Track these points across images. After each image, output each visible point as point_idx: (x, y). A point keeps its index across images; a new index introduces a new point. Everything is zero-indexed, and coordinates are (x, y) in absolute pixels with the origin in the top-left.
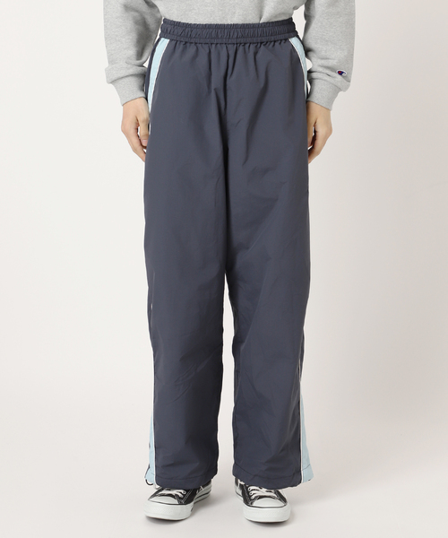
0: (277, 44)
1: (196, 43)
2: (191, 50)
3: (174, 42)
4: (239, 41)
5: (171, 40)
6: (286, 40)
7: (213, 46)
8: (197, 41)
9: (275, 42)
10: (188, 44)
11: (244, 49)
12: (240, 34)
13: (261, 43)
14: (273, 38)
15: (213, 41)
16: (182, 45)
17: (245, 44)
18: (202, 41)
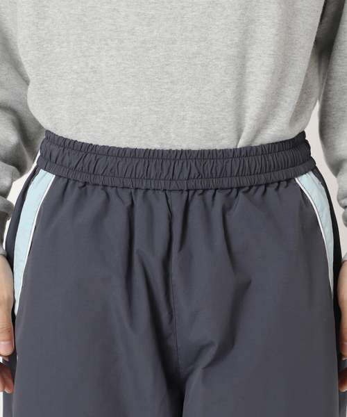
0: (271, 190)
1: (105, 186)
2: (96, 199)
3: (62, 182)
4: (192, 184)
5: (58, 177)
6: (290, 180)
7: (140, 193)
8: (108, 181)
9: (267, 185)
10: (89, 188)
11: (204, 201)
12: (194, 171)
13: (239, 189)
14: (263, 179)
15: (138, 184)
16: (76, 189)
17: (205, 190)
18: (117, 182)
